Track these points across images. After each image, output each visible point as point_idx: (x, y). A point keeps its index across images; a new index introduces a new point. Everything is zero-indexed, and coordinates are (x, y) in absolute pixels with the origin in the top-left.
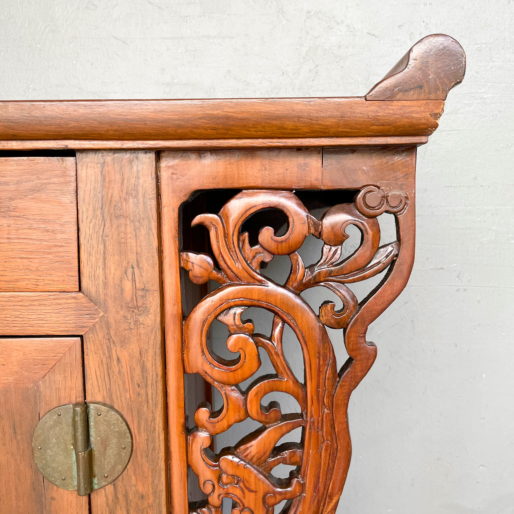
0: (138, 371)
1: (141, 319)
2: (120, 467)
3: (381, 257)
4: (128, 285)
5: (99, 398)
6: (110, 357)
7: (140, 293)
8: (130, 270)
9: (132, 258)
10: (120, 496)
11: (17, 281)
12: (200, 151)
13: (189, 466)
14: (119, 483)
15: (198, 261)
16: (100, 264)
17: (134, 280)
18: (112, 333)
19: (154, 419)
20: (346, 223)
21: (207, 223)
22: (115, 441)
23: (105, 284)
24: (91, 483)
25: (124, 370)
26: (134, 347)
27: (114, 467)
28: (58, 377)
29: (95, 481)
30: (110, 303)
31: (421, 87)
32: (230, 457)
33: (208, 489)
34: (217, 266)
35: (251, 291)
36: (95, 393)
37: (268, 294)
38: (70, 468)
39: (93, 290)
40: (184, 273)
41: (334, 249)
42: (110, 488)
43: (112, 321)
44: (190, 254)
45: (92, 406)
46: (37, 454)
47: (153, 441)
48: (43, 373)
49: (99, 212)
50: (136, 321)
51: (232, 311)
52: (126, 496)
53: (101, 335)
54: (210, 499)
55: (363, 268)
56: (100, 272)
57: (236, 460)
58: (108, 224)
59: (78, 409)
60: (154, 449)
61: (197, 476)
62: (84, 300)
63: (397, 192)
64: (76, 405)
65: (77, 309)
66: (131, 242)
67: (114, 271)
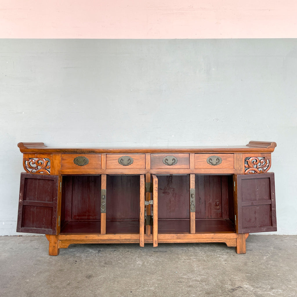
1: (241, 172)
3: (267, 165)
4: (239, 168)
7: (241, 169)
8: (240, 166)
11: (227, 167)
12: (247, 153)
15: (247, 165)
20: (263, 161)
21: (248, 161)
23: (237, 168)
30: (237, 170)
31: (272, 147)
34: (249, 166)
35: (252, 169)
37: (254, 169)
40: (245, 166)
41: (262, 164)
49: (236, 160)
51: (250, 171)
55: (265, 166)
56: (236, 166)
63: (269, 158)
65: (234, 171)
66: (240, 163)
67: (238, 166)
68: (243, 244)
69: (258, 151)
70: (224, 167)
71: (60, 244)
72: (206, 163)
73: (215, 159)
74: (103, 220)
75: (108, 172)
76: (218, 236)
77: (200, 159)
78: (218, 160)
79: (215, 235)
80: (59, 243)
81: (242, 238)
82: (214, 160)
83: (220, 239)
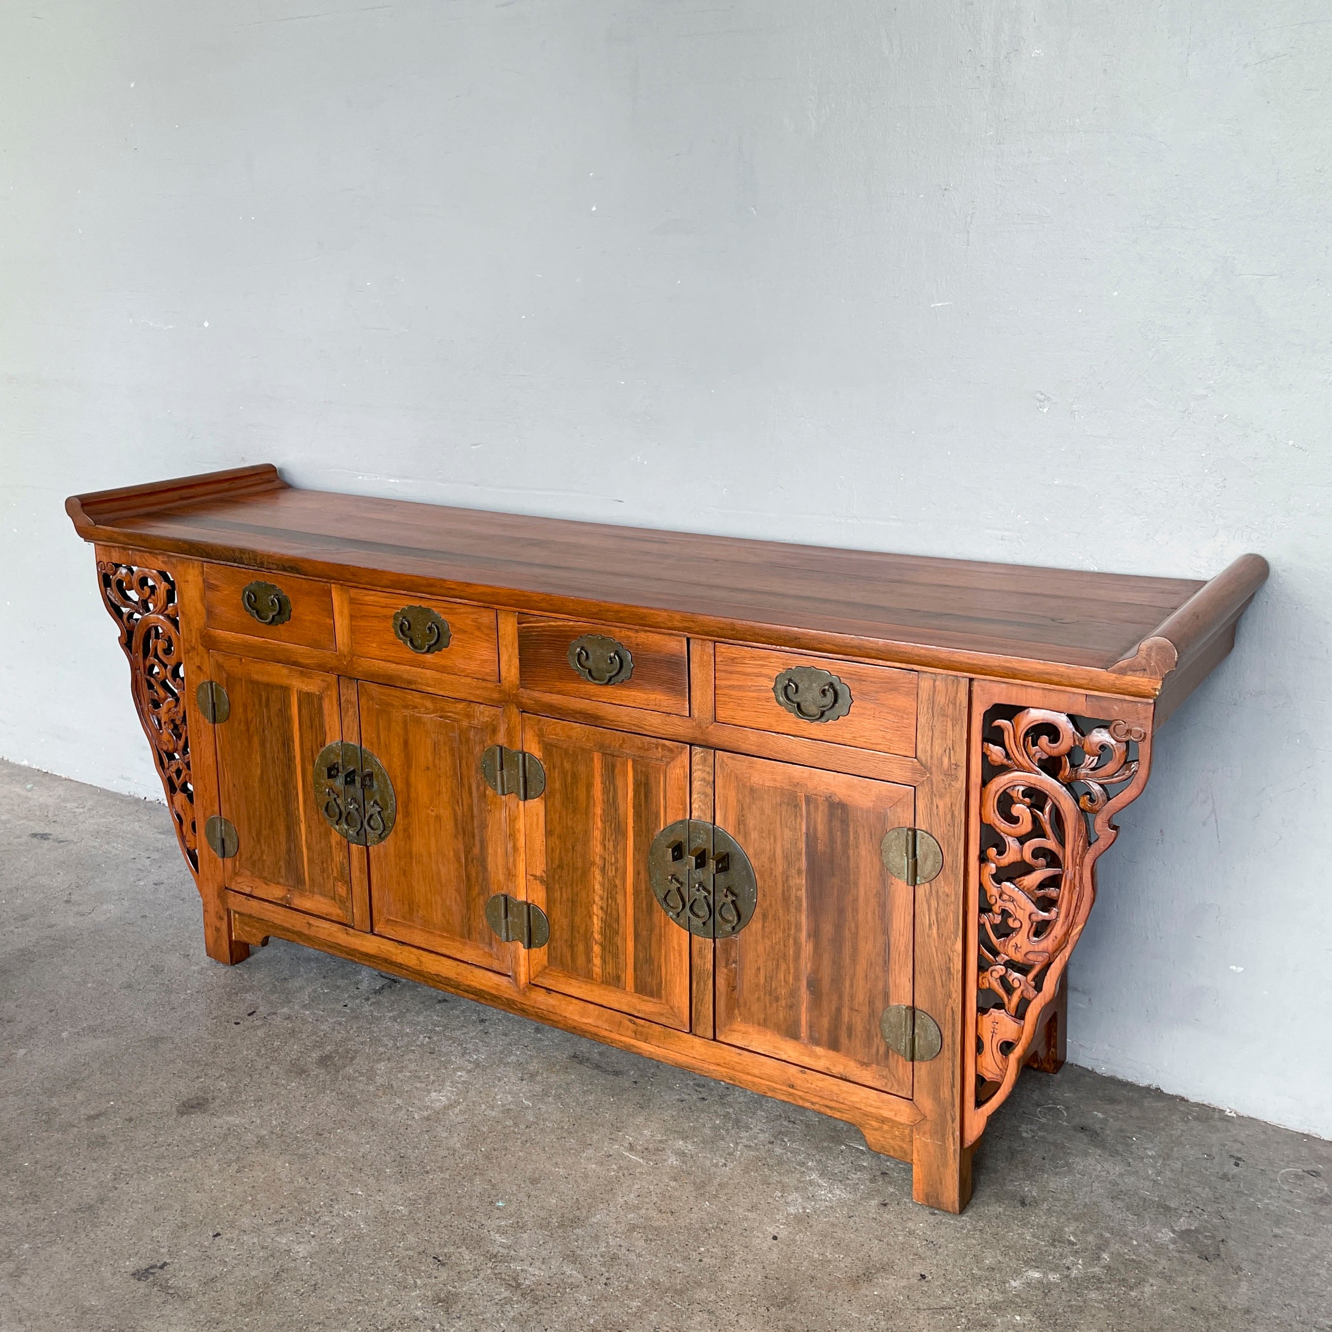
0: (949, 816)
1: (953, 783)
2: (934, 874)
3: (1126, 770)
4: (946, 760)
5: (924, 829)
6: (932, 803)
7: (953, 767)
8: (948, 751)
9: (950, 743)
10: (934, 892)
11: (878, 744)
13: (981, 884)
14: (933, 883)
15: (996, 751)
16: (929, 743)
17: (950, 757)
18: (934, 789)
19: (957, 849)
21: (1002, 726)
22: (932, 856)
23: (932, 757)
24: (915, 879)
25: (940, 813)
26: (948, 800)
27: (930, 873)
28: (899, 810)
29: (918, 878)
30: (934, 769)
31: (1145, 670)
32: (1008, 884)
33: (993, 901)
34: (1007, 756)
35: (1030, 777)
36: (921, 824)
37: (1042, 781)
38: (903, 867)
39: (923, 759)
40: (984, 756)
41: (1092, 758)
42: (927, 885)
43: (934, 780)
44: (990, 745)
45: (918, 832)
46: (884, 854)
47: (957, 862)
48: (890, 805)
49: (930, 710)
50: (950, 784)
51: (1017, 788)
52: (937, 893)
53: (927, 789)
54: (993, 908)
55: (1113, 774)
56: (928, 748)
57: (1013, 886)
58: (935, 719)
59: (910, 833)
60: (957, 867)
61: (986, 892)
62: (918, 764)
63: (1139, 729)
64: (909, 829)
65: (914, 770)
66: (950, 733)
67: (938, 750)
68: (945, 1164)
69: (1055, 679)
70: (860, 742)
71: (237, 924)
72: (767, 700)
73: (816, 688)
74: (358, 874)
75: (360, 669)
76: (820, 1084)
77: (738, 673)
78: (830, 695)
79: (805, 1076)
80: (235, 919)
81: (943, 1136)
82: (809, 688)
83: (833, 1104)
